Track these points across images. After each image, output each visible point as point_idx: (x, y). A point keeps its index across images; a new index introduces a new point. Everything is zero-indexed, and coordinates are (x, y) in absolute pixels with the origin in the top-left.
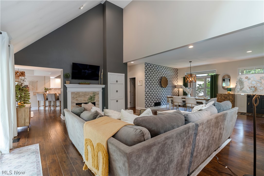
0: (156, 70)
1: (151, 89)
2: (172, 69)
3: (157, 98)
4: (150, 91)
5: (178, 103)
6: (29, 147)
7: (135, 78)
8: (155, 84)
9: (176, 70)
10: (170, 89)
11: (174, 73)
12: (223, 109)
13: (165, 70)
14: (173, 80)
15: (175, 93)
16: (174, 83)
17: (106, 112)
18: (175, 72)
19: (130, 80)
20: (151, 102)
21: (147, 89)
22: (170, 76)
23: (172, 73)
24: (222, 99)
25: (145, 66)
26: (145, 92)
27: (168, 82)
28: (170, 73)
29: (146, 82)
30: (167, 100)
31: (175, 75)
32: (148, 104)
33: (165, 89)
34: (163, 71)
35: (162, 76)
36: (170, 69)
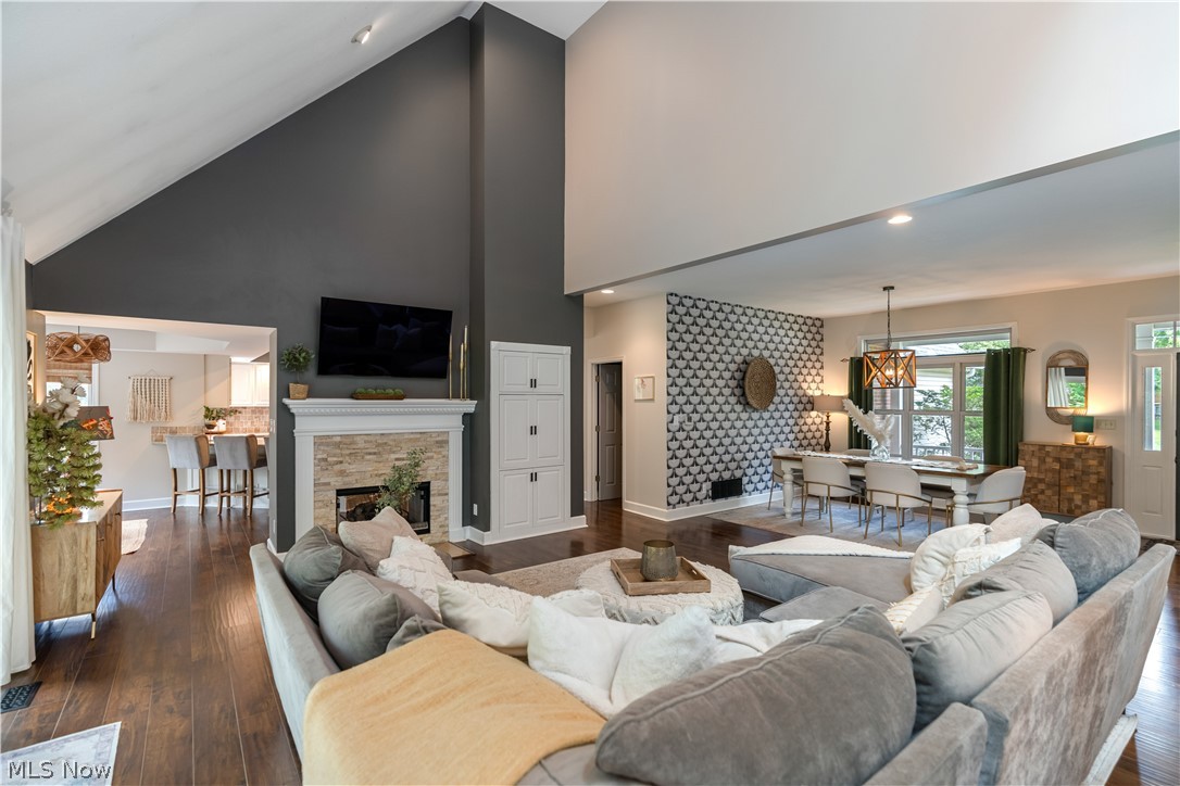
0: (721, 327)
1: (695, 417)
2: (796, 322)
3: (727, 458)
4: (691, 427)
5: (829, 486)
6: (67, 745)
7: (620, 364)
8: (714, 391)
9: (814, 325)
10: (787, 414)
11: (805, 338)
12: (1104, 564)
13: (761, 324)
14: (801, 373)
15: (809, 435)
16: (805, 386)
17: (453, 600)
18: (809, 336)
19: (595, 374)
20: (695, 481)
21: (676, 418)
22: (786, 355)
23: (796, 341)
24: (1046, 470)
25: (670, 310)
26: (669, 431)
27: (778, 384)
28: (786, 340)
29: (674, 384)
30: (771, 469)
31: (809, 350)
32: (681, 489)
33: (761, 418)
34: (755, 331)
35: (750, 354)
36: (786, 320)
